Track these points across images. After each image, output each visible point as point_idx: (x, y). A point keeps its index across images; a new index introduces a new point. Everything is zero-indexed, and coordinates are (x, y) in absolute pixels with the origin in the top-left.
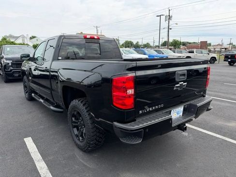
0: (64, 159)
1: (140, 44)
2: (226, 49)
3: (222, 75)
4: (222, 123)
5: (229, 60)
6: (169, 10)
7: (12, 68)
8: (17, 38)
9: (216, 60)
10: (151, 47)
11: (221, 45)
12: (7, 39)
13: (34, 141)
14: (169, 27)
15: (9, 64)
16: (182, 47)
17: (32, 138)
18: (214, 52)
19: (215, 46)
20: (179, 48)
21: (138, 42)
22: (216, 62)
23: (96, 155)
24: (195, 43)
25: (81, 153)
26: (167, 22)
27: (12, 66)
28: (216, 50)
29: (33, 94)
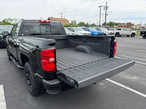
0: (18, 100)
1: (89, 24)
2: (143, 27)
3: (137, 45)
4: (128, 77)
5: (143, 35)
6: (107, 3)
7: (3, 40)
8: (12, 20)
9: (135, 35)
10: (96, 26)
11: (140, 25)
12: (6, 21)
13: (4, 87)
14: (106, 14)
15: (1, 37)
16: (115, 26)
17: (3, 85)
18: (136, 29)
19: (136, 25)
20: (113, 27)
21: (88, 23)
22: (135, 36)
23: (39, 98)
24: (123, 23)
25: (31, 96)
26: (105, 10)
27: (3, 38)
28: (137, 28)
29: (11, 57)
